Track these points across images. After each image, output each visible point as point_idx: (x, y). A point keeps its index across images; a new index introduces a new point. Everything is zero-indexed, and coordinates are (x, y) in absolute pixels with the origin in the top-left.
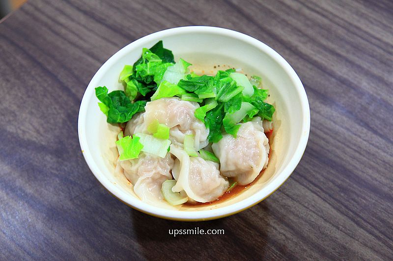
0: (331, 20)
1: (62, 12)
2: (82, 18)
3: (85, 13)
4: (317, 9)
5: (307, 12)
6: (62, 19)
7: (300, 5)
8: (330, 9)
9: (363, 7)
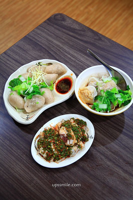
0: (83, 64)
1: (8, 60)
2: (14, 62)
3: (15, 60)
4: (80, 61)
5: (77, 61)
6: (8, 62)
7: (75, 59)
8: (83, 61)
9: (92, 60)
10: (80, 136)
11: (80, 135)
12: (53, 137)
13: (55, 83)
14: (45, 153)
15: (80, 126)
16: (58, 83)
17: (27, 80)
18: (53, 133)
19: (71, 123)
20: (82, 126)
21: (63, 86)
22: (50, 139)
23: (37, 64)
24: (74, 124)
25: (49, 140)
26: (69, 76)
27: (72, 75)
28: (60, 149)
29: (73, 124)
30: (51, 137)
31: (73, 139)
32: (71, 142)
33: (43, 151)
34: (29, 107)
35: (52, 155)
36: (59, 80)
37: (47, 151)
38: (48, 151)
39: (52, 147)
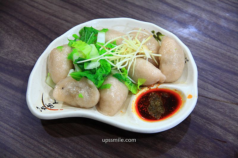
16: (153, 92)
17: (107, 43)
21: (156, 103)
23: (153, 32)
26: (183, 95)
27: (190, 97)
34: (64, 91)
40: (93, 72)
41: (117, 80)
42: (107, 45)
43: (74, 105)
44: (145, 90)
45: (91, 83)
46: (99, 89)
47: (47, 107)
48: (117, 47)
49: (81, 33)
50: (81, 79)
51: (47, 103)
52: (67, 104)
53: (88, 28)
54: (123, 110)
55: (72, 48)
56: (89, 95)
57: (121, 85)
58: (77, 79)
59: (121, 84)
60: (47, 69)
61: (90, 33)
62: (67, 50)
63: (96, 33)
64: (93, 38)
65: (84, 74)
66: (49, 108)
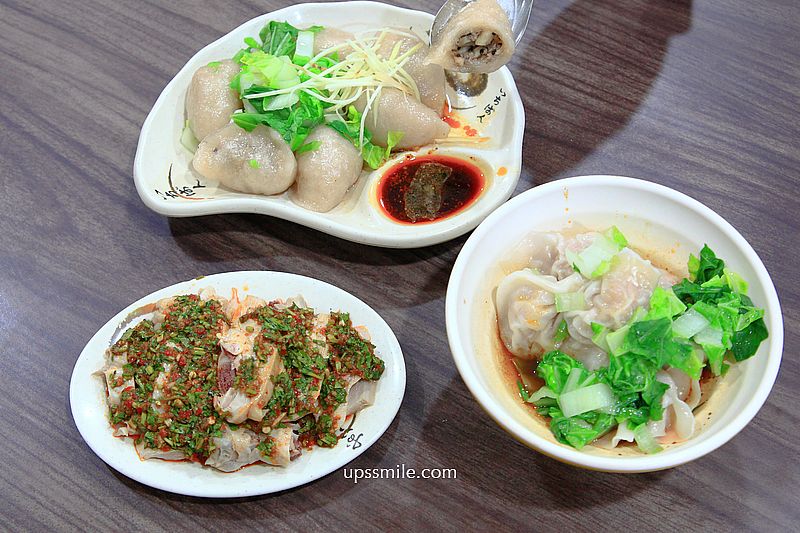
10: (297, 404)
11: (301, 397)
12: (193, 343)
13: (409, 153)
14: (123, 388)
15: (338, 365)
18: (207, 325)
19: (310, 328)
20: (349, 371)
22: (176, 341)
24: (315, 342)
25: (171, 345)
26: (488, 168)
27: (503, 171)
28: (180, 403)
29: (314, 337)
30: (187, 335)
31: (250, 396)
32: (234, 403)
33: (120, 372)
34: (218, 156)
35: (139, 411)
36: (435, 153)
37: (134, 385)
38: (137, 386)
39: (161, 380)
40: (282, 114)
41: (336, 135)
42: (319, 61)
43: (241, 188)
44: (401, 158)
45: (277, 136)
46: (294, 153)
47: (179, 192)
48: (339, 66)
49: (263, 36)
50: (254, 128)
51: (179, 185)
52: (225, 187)
53: (277, 24)
54: (350, 203)
55: (241, 64)
56: (273, 163)
57: (344, 146)
58: (247, 127)
59: (344, 143)
60: (186, 114)
61: (282, 35)
62: (229, 69)
63: (294, 33)
64: (288, 45)
65: (261, 117)
66: (184, 194)
